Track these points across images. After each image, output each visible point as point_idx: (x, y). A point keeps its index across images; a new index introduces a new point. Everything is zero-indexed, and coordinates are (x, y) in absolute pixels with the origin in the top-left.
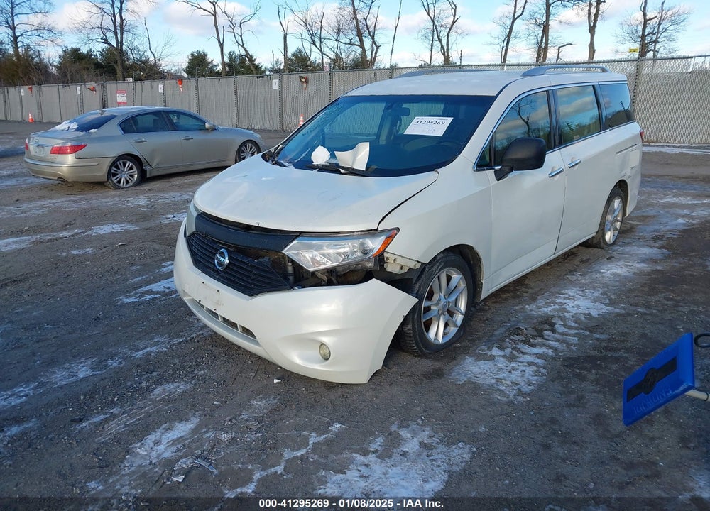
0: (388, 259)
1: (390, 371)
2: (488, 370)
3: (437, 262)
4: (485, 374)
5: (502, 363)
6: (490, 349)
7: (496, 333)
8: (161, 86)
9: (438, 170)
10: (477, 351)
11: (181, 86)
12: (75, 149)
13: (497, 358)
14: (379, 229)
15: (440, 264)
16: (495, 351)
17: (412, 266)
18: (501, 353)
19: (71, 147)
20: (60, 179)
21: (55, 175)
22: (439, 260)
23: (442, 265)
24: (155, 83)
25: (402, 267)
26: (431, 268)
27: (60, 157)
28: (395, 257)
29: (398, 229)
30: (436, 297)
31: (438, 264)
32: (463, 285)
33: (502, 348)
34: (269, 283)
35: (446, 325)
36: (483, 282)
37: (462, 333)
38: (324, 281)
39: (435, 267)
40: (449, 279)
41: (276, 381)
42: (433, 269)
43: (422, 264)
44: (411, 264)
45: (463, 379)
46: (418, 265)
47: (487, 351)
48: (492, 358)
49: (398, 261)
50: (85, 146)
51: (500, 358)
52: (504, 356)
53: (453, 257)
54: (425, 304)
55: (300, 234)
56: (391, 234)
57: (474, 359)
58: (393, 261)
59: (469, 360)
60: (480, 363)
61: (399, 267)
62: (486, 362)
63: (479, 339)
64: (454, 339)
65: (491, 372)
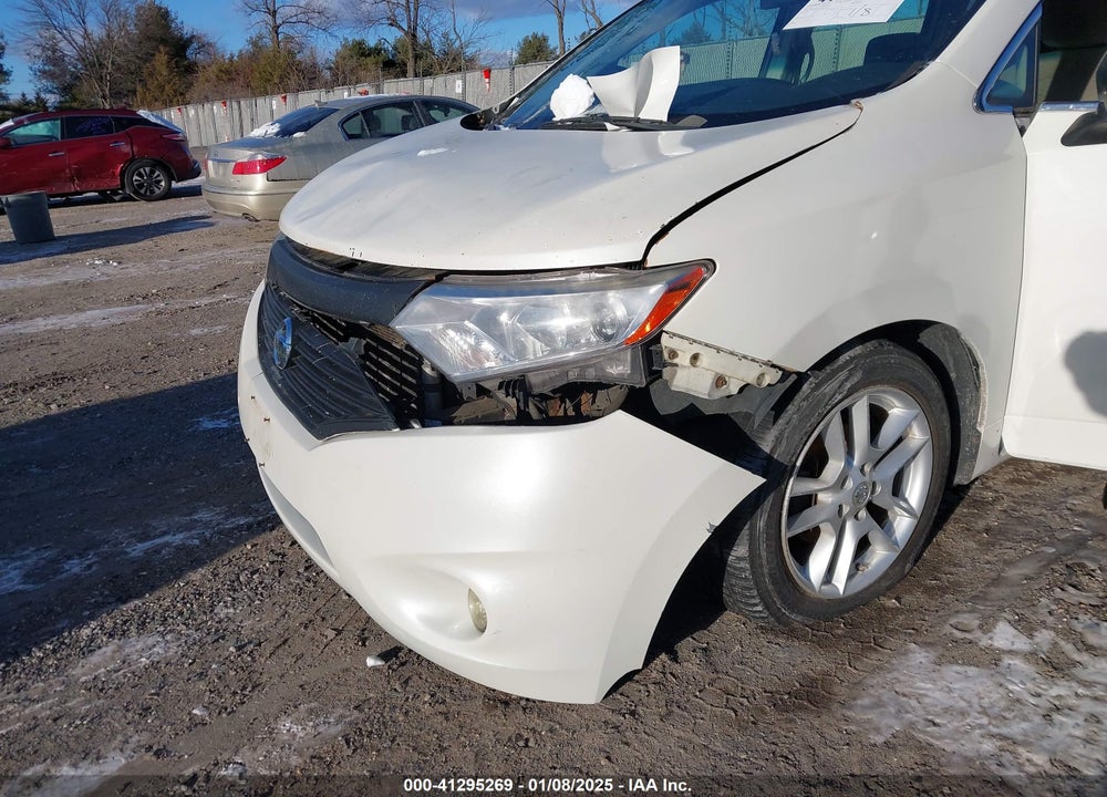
0: (673, 354)
1: (677, 668)
2: (975, 700)
3: (842, 368)
4: (963, 713)
5: (1022, 679)
6: (986, 627)
7: (1012, 573)
8: (459, 83)
9: (862, 101)
10: (947, 629)
11: (487, 80)
12: (267, 166)
13: (1007, 660)
14: (651, 262)
15: (851, 375)
16: (1003, 636)
17: (751, 378)
18: (1022, 644)
19: (261, 162)
20: (246, 216)
21: (238, 208)
22: (847, 363)
23: (855, 379)
24: (450, 77)
25: (720, 381)
26: (818, 386)
27: (246, 179)
28: (696, 349)
29: (710, 265)
30: (834, 468)
31: (843, 375)
32: (918, 436)
33: (1026, 626)
34: (354, 409)
35: (863, 545)
36: (981, 429)
37: (908, 566)
38: (511, 410)
39: (834, 384)
40: (877, 417)
41: (371, 662)
42: (828, 388)
43: (786, 374)
44: (749, 374)
45: (888, 724)
46: (772, 377)
47: (978, 634)
48: (992, 660)
49: (704, 361)
50: (282, 160)
51: (1018, 663)
52: (1030, 656)
53: (895, 355)
54: (795, 487)
55: (438, 279)
56: (686, 281)
57: (932, 655)
58: (687, 362)
59: (920, 656)
60: (951, 671)
61: (708, 381)
62: (972, 671)
63: (955, 587)
64: (885, 584)
65: (984, 712)
